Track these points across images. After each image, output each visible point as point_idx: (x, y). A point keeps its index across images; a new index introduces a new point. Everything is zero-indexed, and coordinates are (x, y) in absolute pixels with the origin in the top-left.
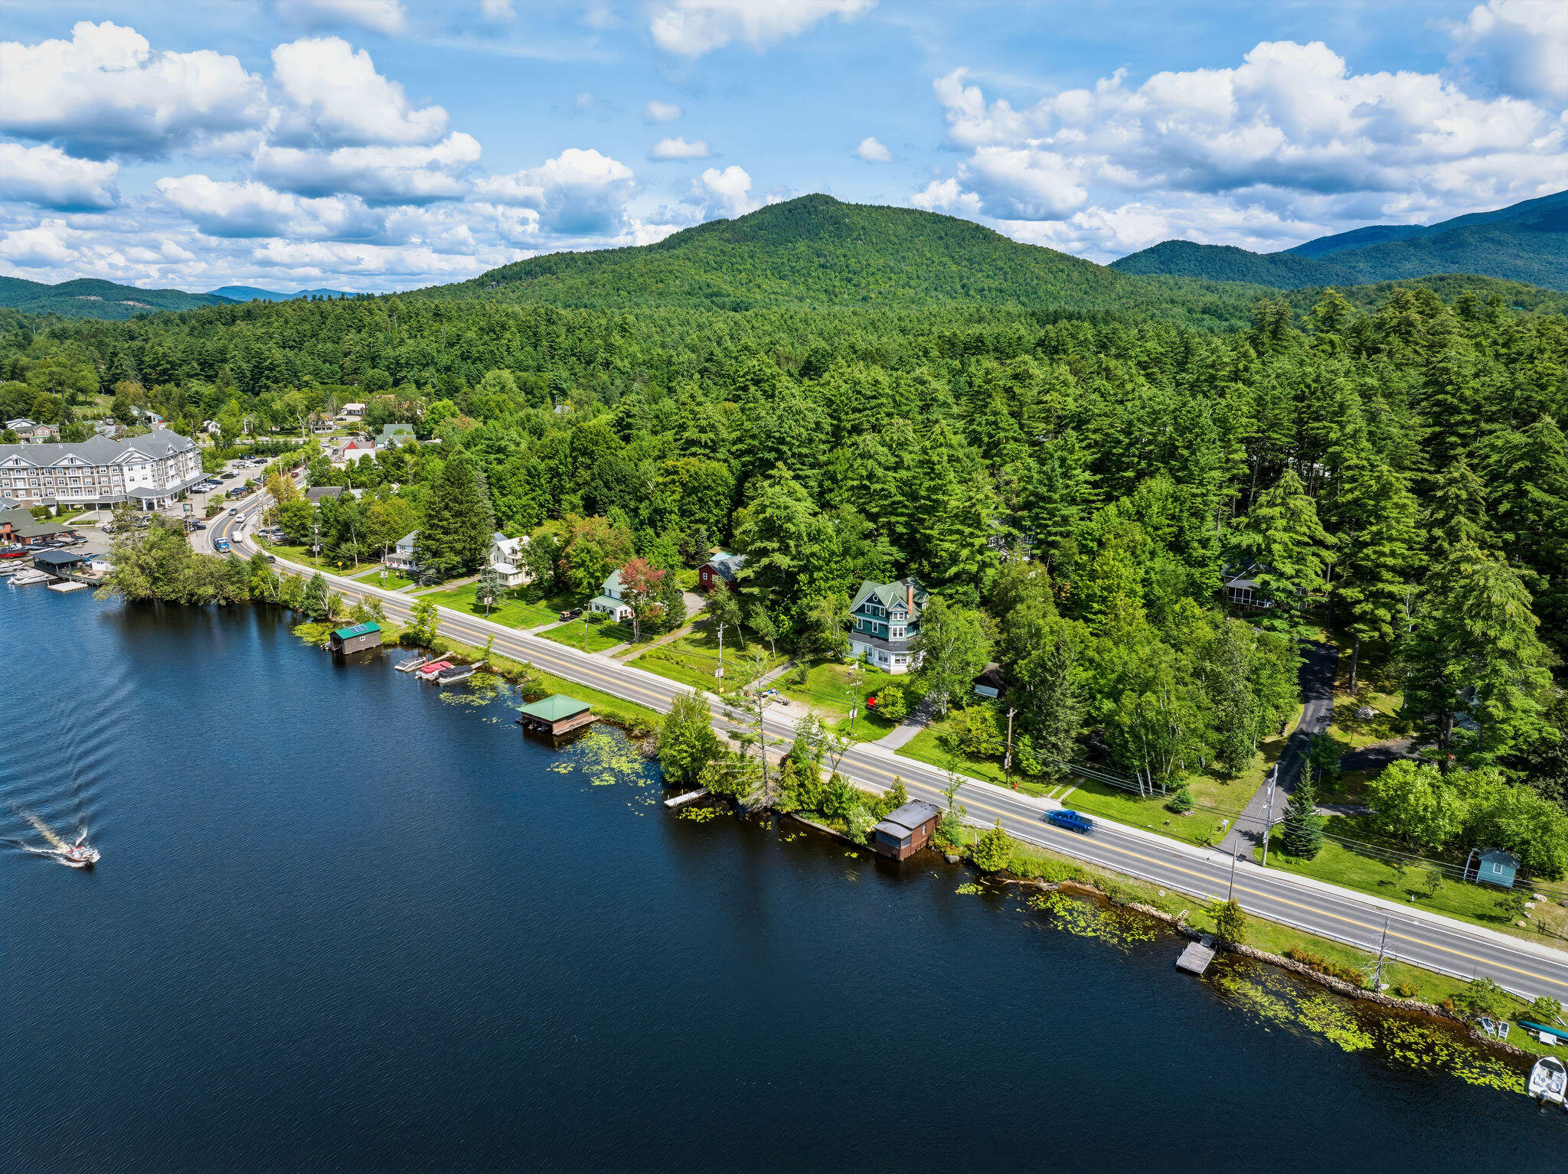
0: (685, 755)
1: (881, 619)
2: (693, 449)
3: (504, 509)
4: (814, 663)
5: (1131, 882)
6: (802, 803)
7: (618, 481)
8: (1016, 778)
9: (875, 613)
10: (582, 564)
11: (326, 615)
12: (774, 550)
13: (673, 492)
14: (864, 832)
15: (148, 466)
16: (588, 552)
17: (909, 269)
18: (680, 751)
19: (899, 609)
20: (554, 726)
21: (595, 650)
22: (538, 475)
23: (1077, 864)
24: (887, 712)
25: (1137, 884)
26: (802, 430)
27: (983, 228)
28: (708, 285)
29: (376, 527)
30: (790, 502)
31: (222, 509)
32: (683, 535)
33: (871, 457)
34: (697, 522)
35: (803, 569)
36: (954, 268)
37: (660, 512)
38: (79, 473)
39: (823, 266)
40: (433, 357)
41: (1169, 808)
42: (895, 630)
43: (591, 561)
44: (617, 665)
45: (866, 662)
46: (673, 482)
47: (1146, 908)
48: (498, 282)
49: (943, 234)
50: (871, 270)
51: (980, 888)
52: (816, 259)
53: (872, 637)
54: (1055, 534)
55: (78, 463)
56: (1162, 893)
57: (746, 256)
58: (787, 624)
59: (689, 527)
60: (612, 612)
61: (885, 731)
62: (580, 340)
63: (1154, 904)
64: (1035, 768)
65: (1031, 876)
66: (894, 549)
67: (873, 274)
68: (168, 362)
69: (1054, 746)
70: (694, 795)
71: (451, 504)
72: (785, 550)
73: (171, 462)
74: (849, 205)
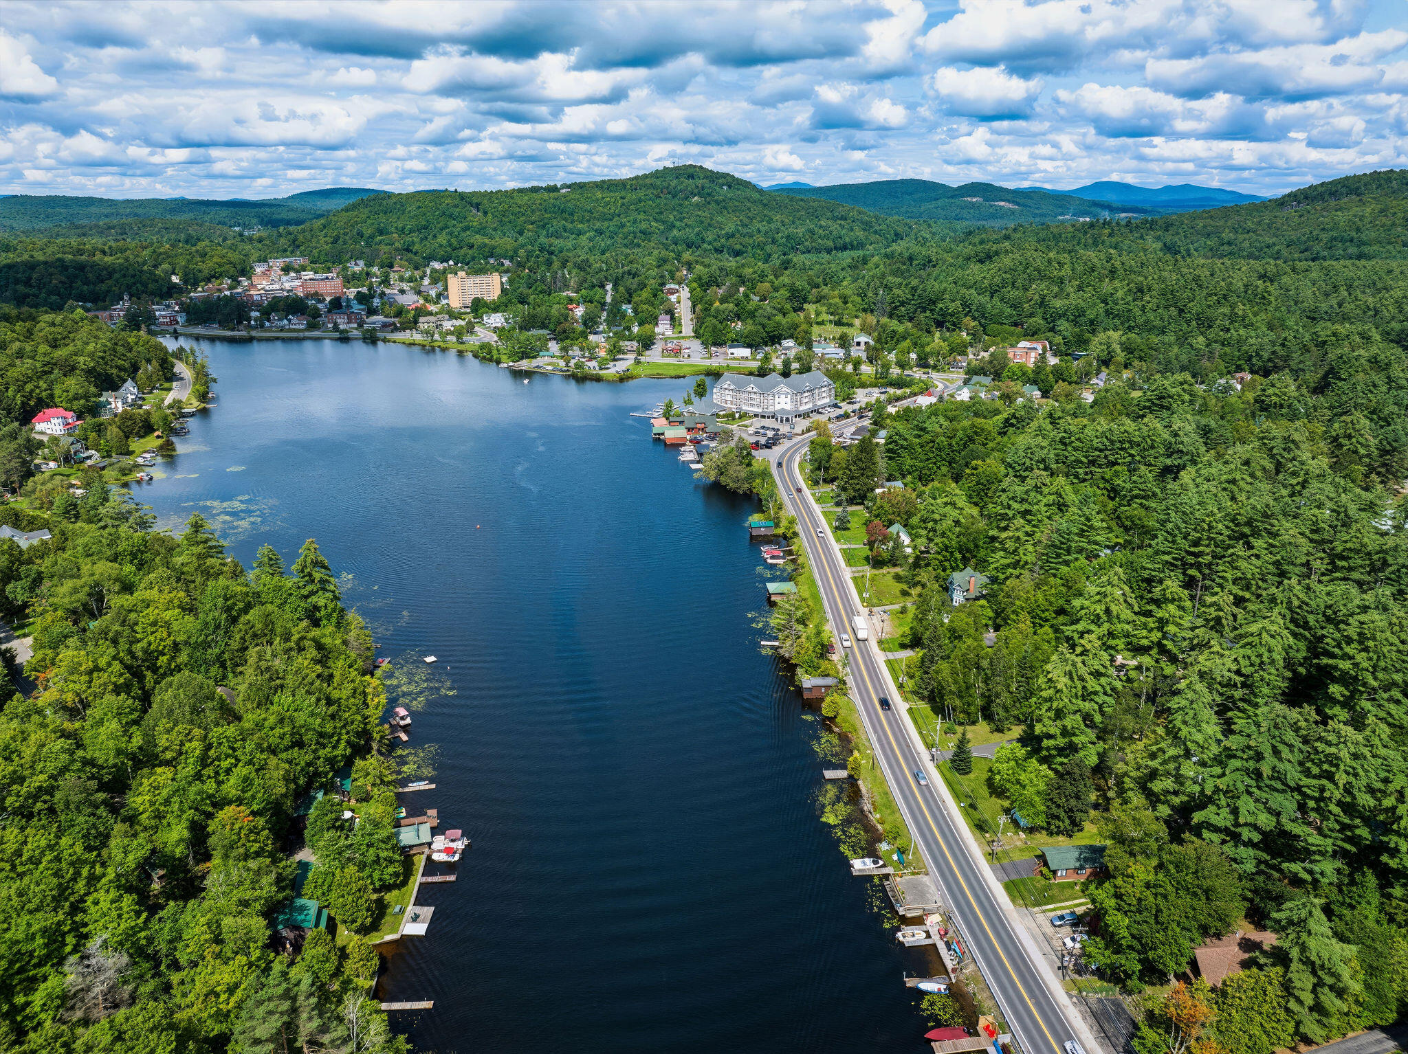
15: (790, 395)
20: (772, 596)
21: (850, 566)
38: (756, 396)
41: (947, 730)
44: (847, 577)
48: (1299, 202)
73: (808, 394)
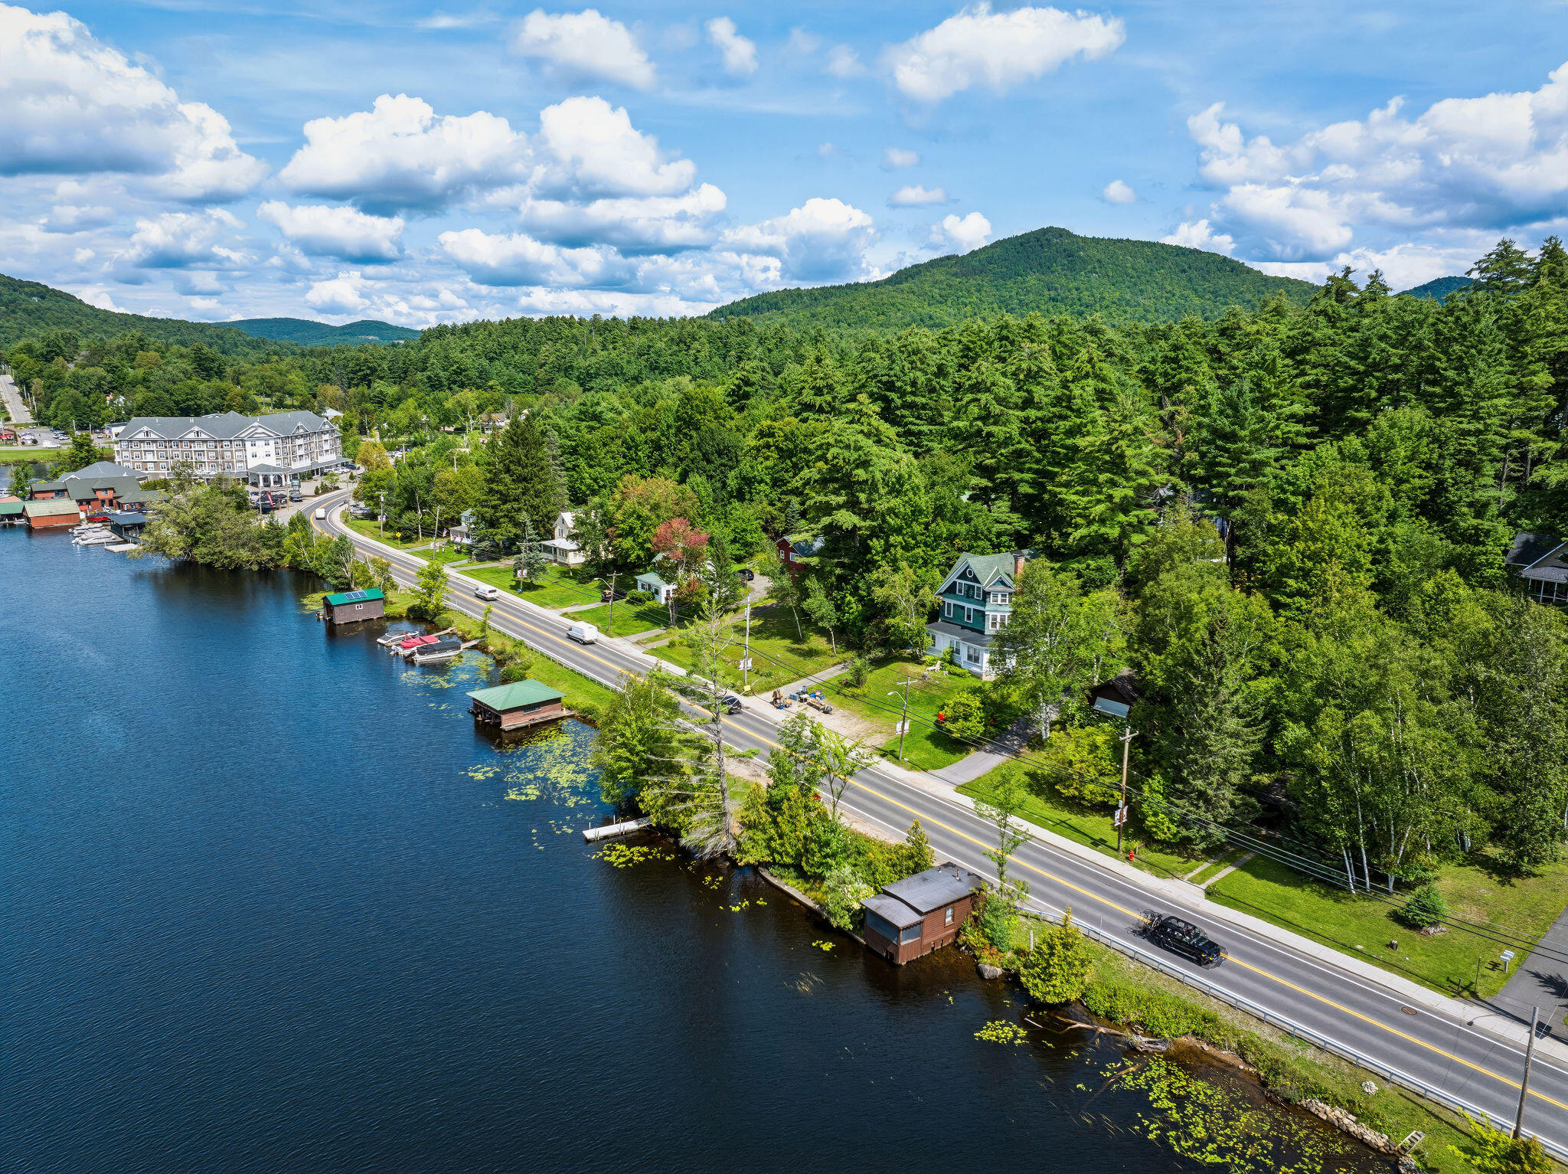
0: (624, 764)
1: (977, 602)
2: (805, 415)
3: (588, 481)
4: (878, 663)
5: (1310, 1054)
6: (773, 851)
7: (720, 454)
8: (1136, 844)
9: (969, 594)
10: (630, 532)
11: (349, 584)
12: (839, 507)
13: (767, 458)
14: (849, 910)
15: (272, 442)
16: (639, 517)
17: (1147, 302)
18: (620, 758)
19: (1001, 588)
20: (504, 717)
21: (620, 635)
22: (636, 447)
23: (1210, 1007)
24: (955, 729)
25: (1321, 1059)
26: (919, 374)
27: (1231, 261)
28: (931, 318)
29: (443, 496)
30: (868, 443)
31: (337, 488)
32: (770, 508)
33: (988, 390)
34: (789, 492)
35: (874, 533)
36: (1197, 301)
37: (748, 481)
38: (204, 447)
39: (1054, 300)
40: (622, 368)
41: (1398, 918)
42: (994, 619)
43: (642, 528)
44: (637, 653)
45: (951, 662)
46: (768, 446)
47: (1336, 1114)
49: (1186, 267)
50: (1105, 303)
51: (1022, 1033)
52: (1046, 292)
53: (963, 627)
54: (1240, 487)
55: (203, 436)
56: (1372, 1087)
57: (973, 290)
58: (855, 607)
59: (780, 500)
60: (657, 592)
61: (952, 757)
62: (770, 351)
63: (1351, 1107)
64: (1167, 830)
65: (1121, 1019)
66: (1015, 516)
67: (1107, 307)
68: (369, 368)
69: (1202, 795)
70: (631, 826)
71: (512, 467)
72: (852, 505)
73: (300, 441)
74: (1085, 239)
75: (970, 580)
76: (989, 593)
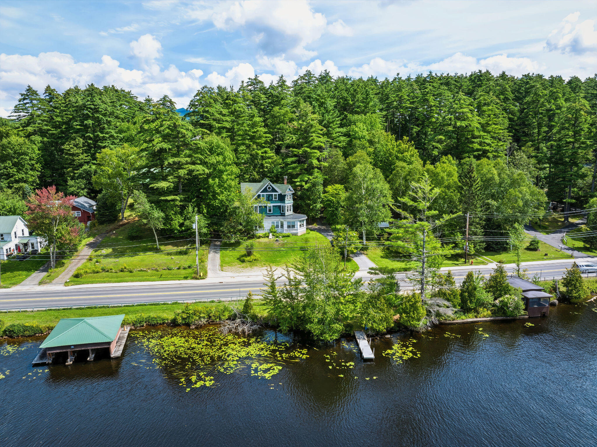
1: (276, 202)
19: (289, 192)
20: (112, 346)
21: (14, 284)
34: (17, 182)
42: (288, 207)
44: (61, 288)
45: (276, 233)
59: (10, 187)
75: (270, 192)
76: (285, 195)
